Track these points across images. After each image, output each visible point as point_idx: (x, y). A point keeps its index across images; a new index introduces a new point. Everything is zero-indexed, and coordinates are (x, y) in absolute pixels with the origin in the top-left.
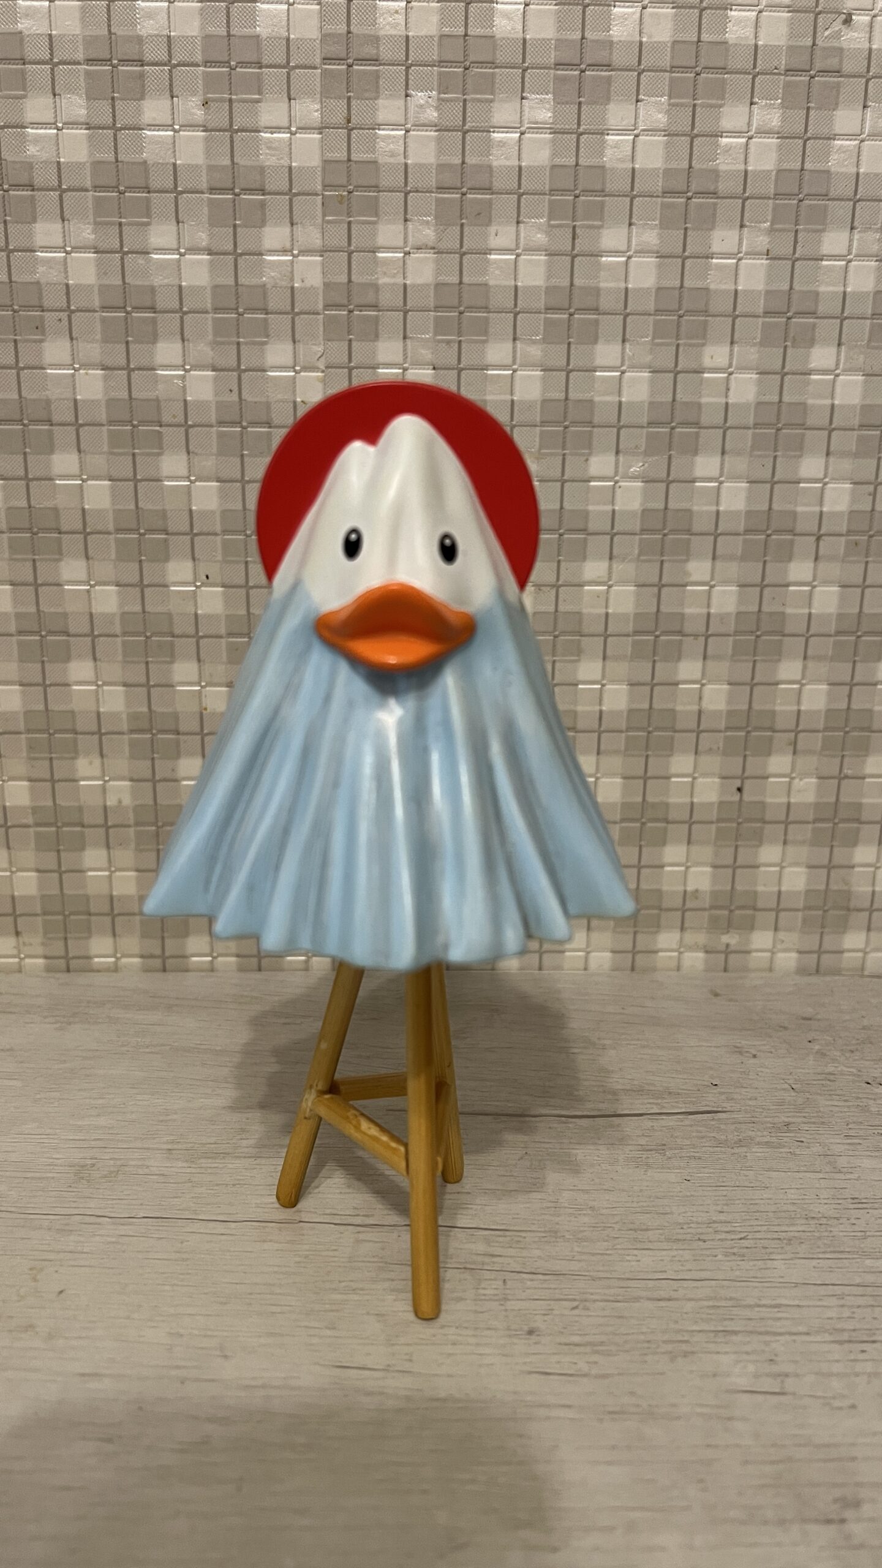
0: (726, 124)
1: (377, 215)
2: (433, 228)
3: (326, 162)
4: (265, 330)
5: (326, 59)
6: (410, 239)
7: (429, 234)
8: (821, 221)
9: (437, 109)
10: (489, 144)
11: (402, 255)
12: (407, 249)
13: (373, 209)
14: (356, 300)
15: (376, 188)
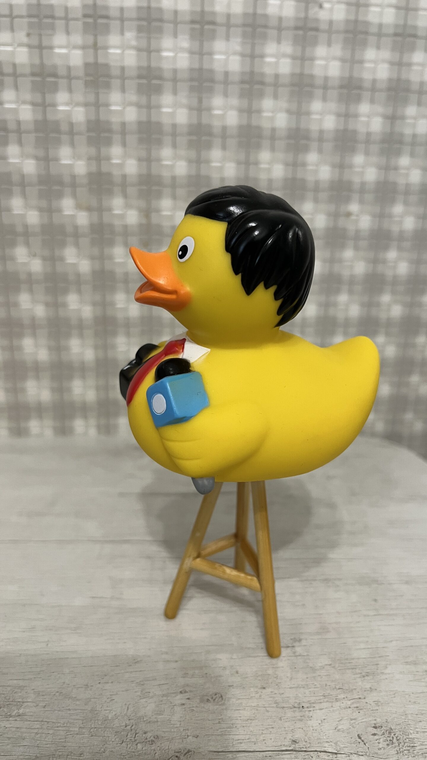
0: (267, 51)
1: (110, 89)
3: (86, 64)
4: (59, 142)
5: (85, 16)
6: (126, 100)
8: (310, 96)
9: (137, 40)
10: (161, 58)
11: (122, 108)
12: (125, 106)
13: (108, 86)
14: (101, 128)
15: (109, 76)
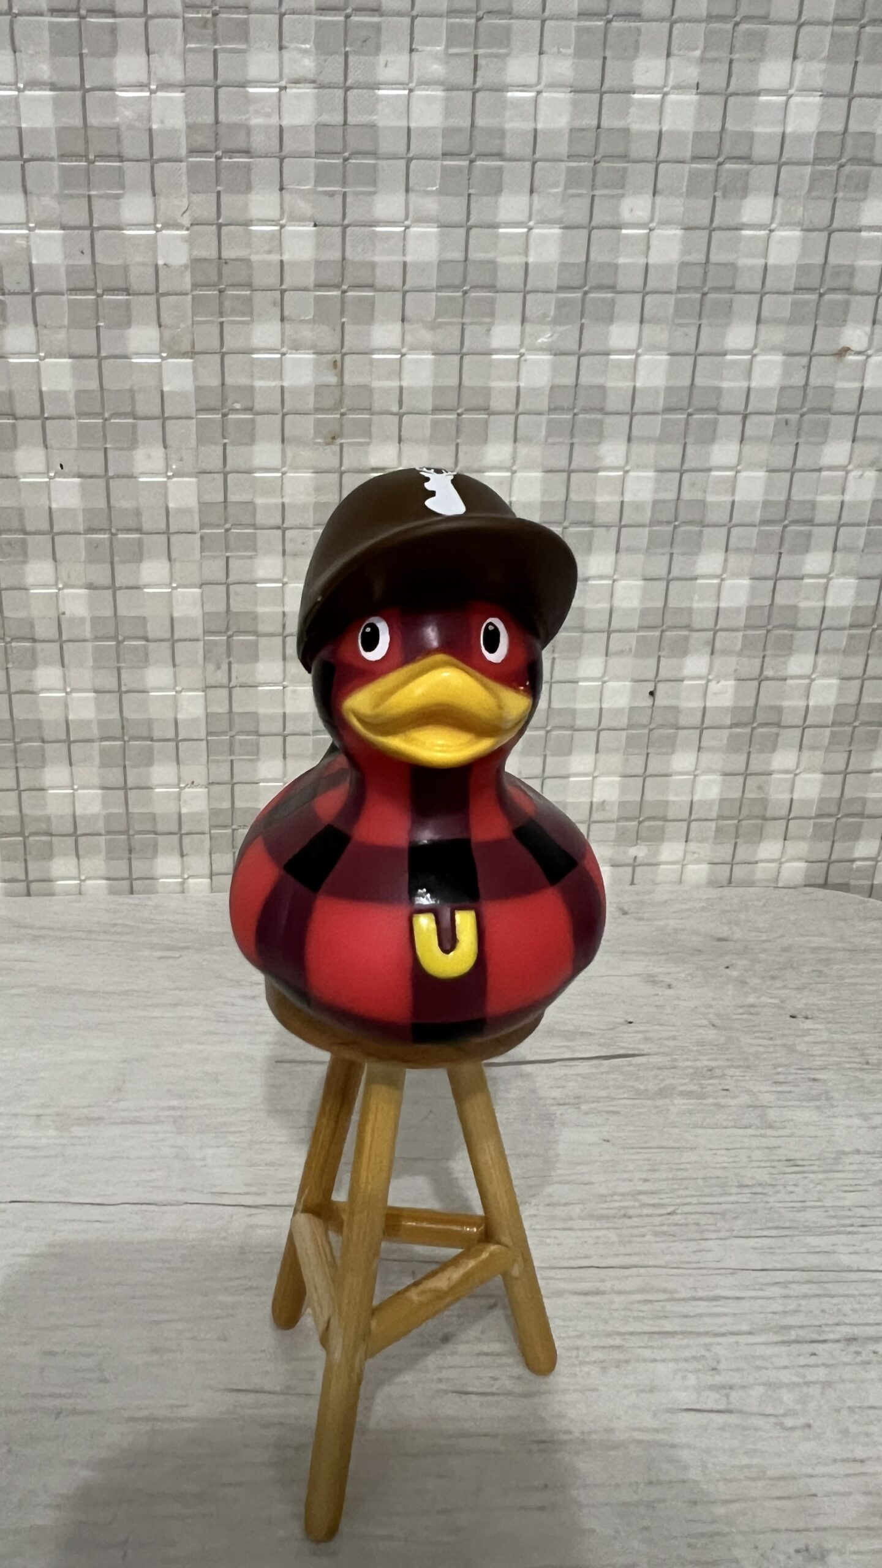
1: (246, 40)
2: (312, 58)
4: (119, 182)
6: (286, 71)
7: (307, 65)
8: (760, 48)
11: (277, 90)
12: (283, 83)
13: (243, 34)
14: (225, 144)
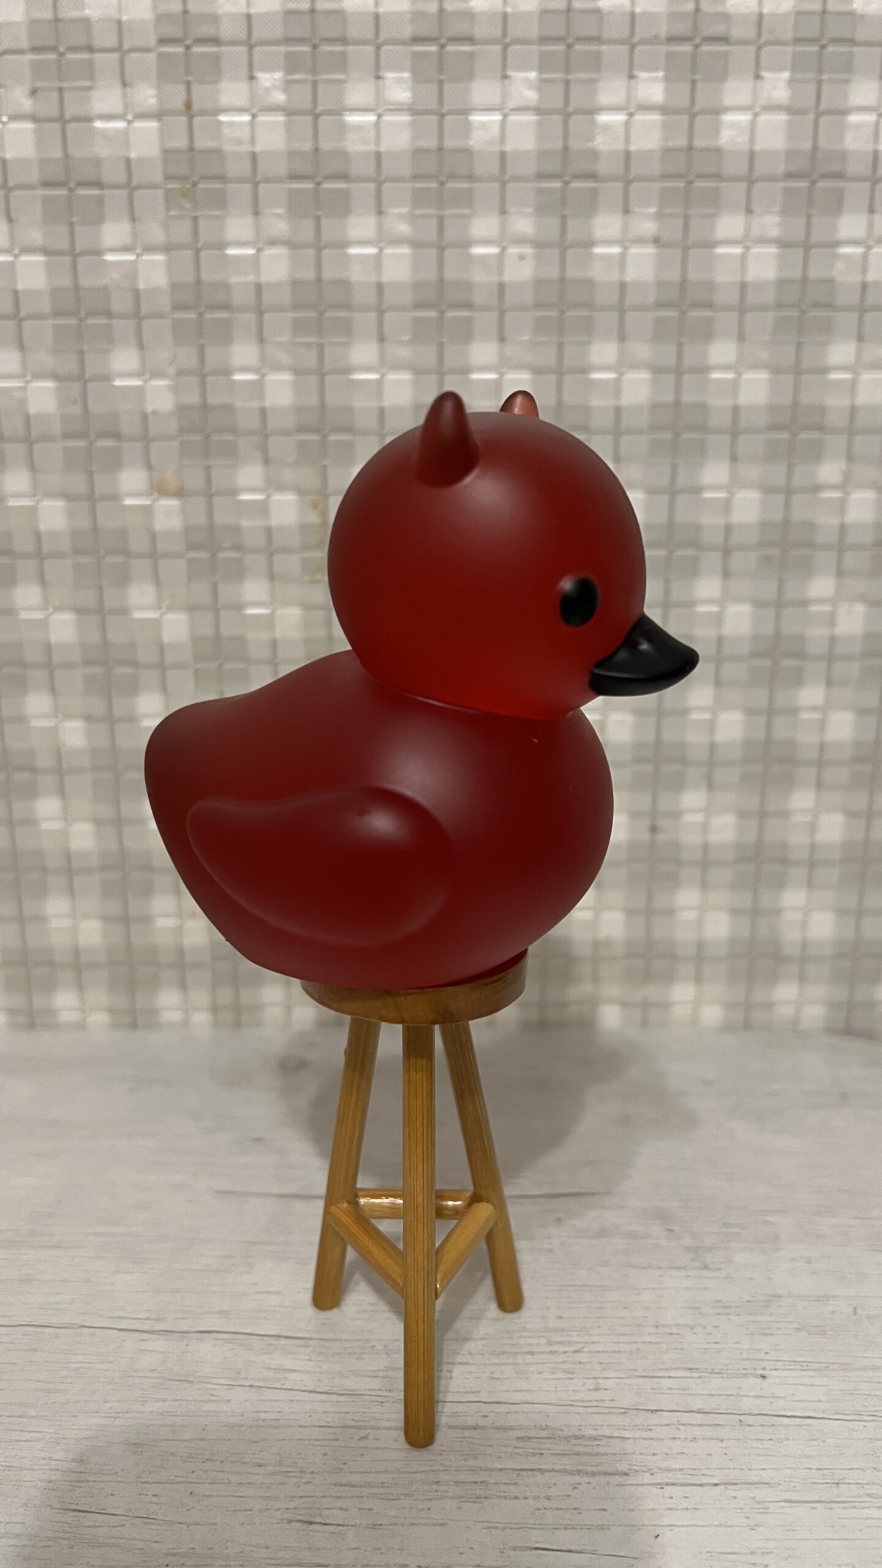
0: (603, 99)
1: (224, 207)
2: (285, 221)
3: (167, 153)
4: (108, 337)
5: (163, 41)
6: (263, 233)
7: (280, 227)
8: (715, 204)
9: (286, 90)
10: (343, 127)
11: (255, 250)
12: (260, 245)
13: (220, 201)
14: (206, 301)
15: (223, 178)
